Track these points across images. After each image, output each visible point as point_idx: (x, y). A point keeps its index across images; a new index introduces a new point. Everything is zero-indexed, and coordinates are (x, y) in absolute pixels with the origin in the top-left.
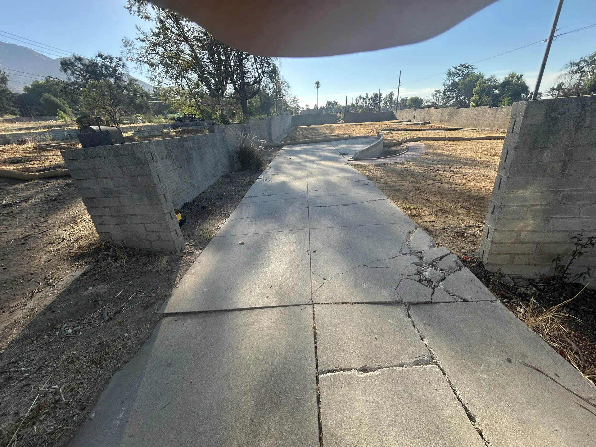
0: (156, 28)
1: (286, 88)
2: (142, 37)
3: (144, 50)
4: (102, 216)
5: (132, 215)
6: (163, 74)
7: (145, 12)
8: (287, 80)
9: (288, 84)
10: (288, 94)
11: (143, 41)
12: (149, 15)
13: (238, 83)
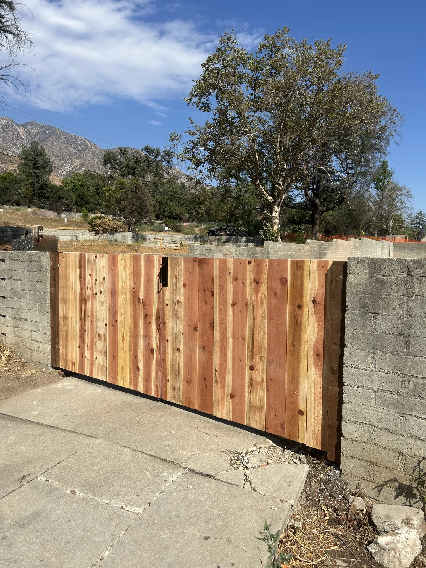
0: (213, 119)
1: (404, 198)
2: (193, 130)
3: (191, 145)
4: (5, 316)
5: (26, 320)
6: (206, 173)
7: (207, 103)
8: (407, 186)
9: (408, 192)
10: (405, 207)
11: (193, 135)
12: (210, 105)
13: (313, 187)
